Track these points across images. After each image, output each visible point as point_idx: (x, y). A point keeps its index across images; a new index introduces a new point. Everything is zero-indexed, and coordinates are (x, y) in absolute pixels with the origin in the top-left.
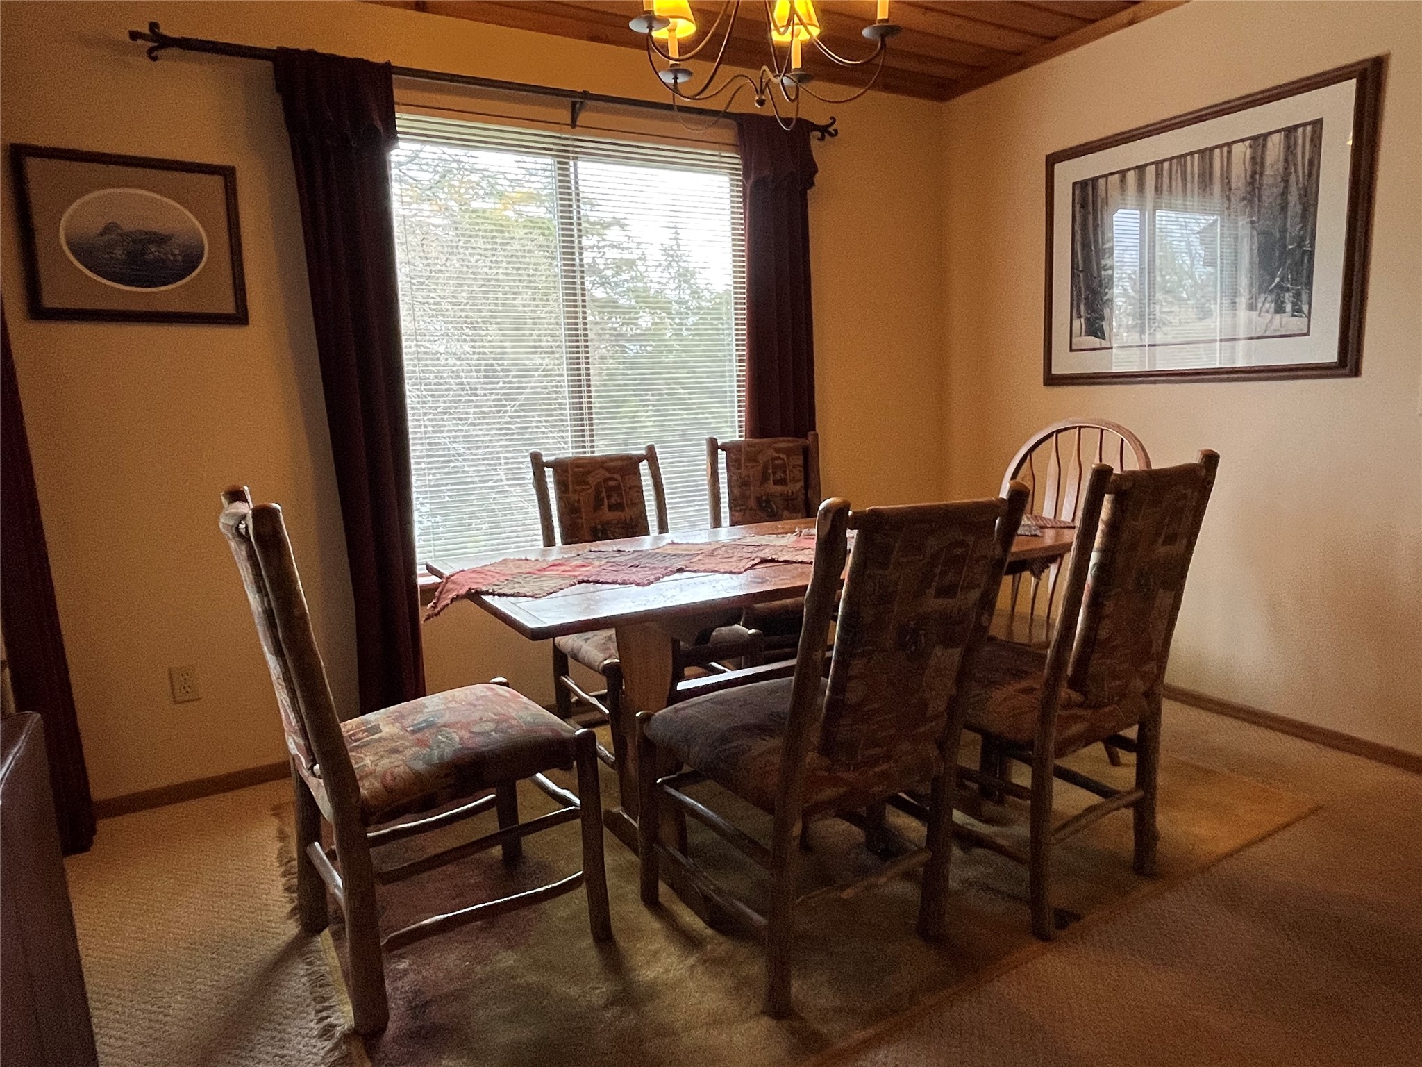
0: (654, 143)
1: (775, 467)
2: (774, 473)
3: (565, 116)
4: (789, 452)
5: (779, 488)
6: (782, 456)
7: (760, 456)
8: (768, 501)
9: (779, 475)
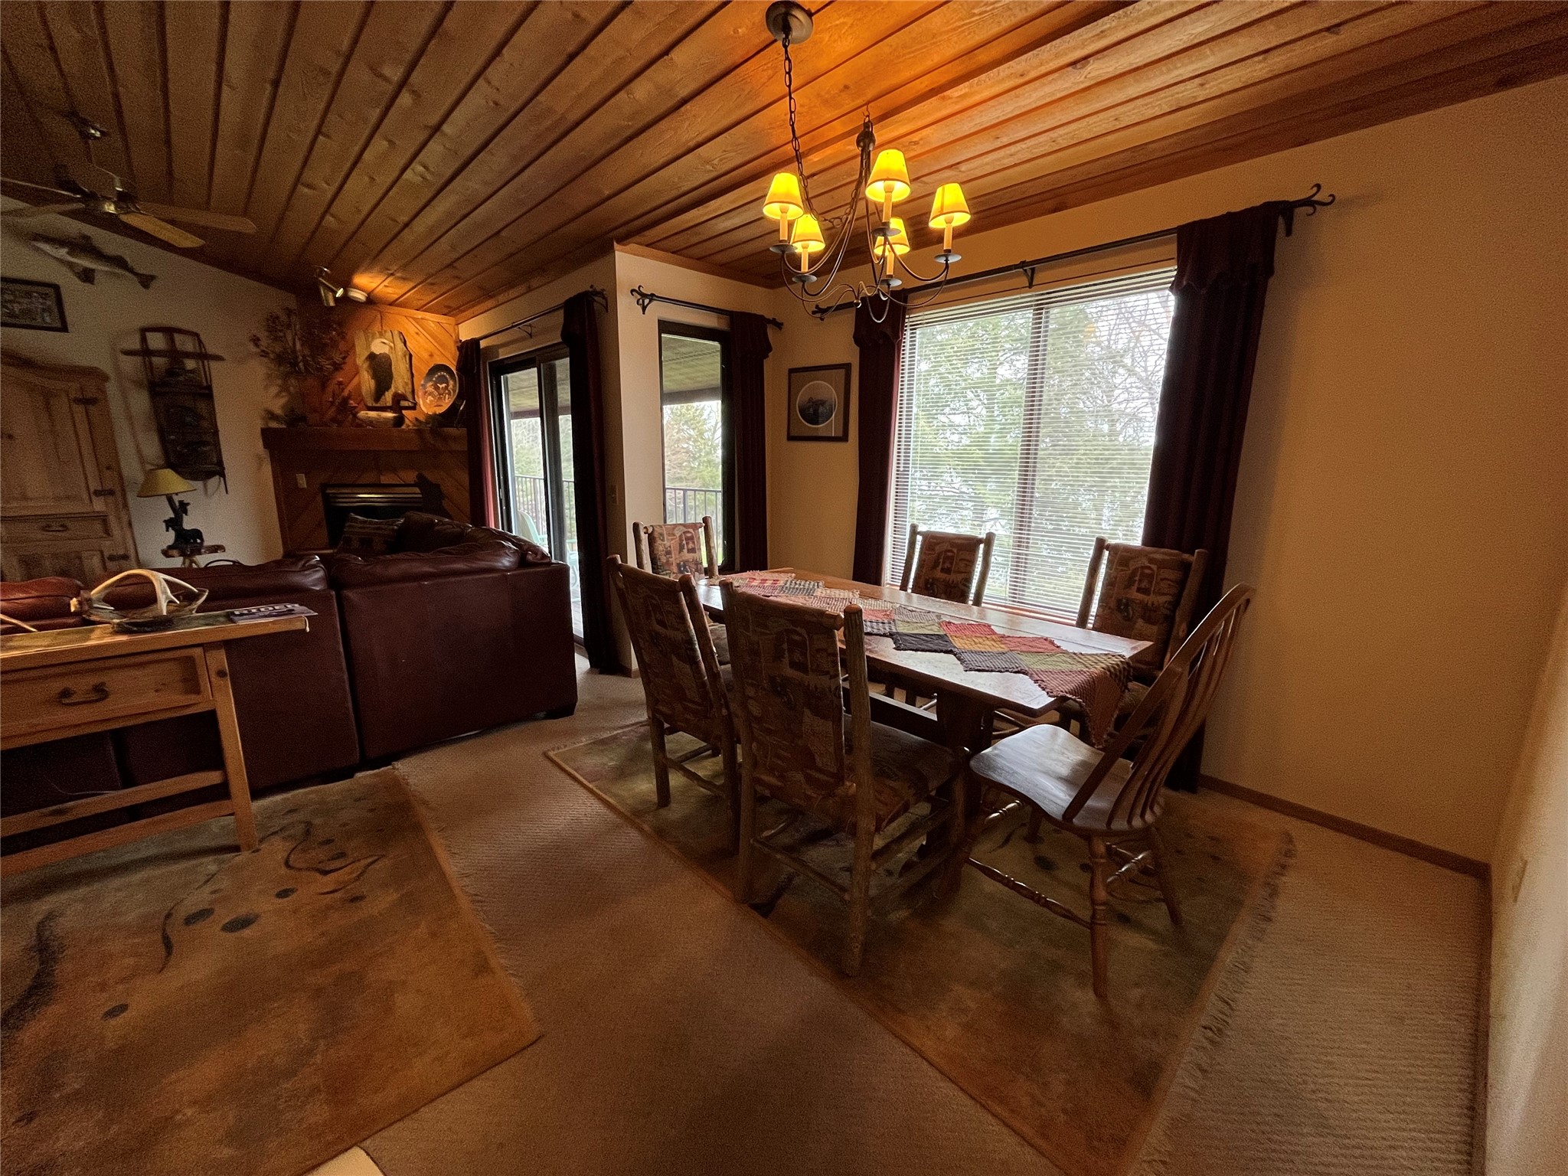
0: (1110, 277)
1: (1143, 575)
2: (1140, 581)
3: (1025, 281)
4: (1162, 565)
5: (1140, 596)
6: (1152, 566)
7: (1131, 563)
8: (1127, 605)
9: (1144, 584)
